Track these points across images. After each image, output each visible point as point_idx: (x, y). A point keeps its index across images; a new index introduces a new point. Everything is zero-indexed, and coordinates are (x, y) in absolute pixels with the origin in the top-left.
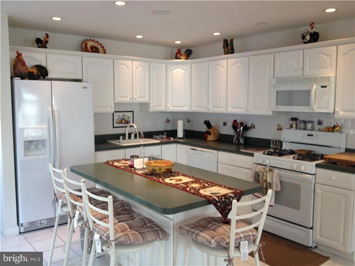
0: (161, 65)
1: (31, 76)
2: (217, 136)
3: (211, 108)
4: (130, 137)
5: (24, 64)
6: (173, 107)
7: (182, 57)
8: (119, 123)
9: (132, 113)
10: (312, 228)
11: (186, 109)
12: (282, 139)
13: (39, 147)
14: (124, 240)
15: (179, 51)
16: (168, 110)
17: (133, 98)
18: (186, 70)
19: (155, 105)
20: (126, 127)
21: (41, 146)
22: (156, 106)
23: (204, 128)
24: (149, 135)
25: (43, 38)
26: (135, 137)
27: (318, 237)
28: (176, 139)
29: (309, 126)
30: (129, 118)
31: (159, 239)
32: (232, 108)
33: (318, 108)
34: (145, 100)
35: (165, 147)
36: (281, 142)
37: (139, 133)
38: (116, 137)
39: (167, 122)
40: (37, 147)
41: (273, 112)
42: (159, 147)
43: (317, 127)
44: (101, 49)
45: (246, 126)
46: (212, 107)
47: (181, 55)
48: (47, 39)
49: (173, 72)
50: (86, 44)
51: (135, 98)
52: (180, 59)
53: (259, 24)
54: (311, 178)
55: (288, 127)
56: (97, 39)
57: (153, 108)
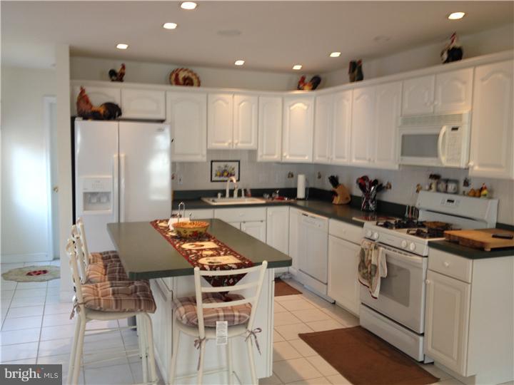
0: (276, 99)
1: (96, 116)
2: (347, 198)
3: (334, 159)
4: (231, 194)
5: (87, 102)
6: (291, 155)
7: (306, 87)
8: (220, 176)
9: (238, 163)
10: (423, 335)
11: (307, 159)
12: (417, 206)
13: (102, 201)
14: (93, 304)
15: (303, 79)
16: (284, 160)
17: (233, 142)
18: (308, 106)
19: (265, 152)
20: (226, 181)
21: (104, 200)
22: (267, 155)
23: (329, 187)
24: (257, 193)
25: (118, 70)
26: (239, 195)
27: (430, 348)
28: (292, 200)
29: (451, 187)
30: (233, 169)
31: (139, 310)
32: (357, 158)
33: (447, 160)
34: (252, 146)
35: (271, 210)
36: (417, 210)
37: (245, 190)
38: (213, 194)
39: (289, 177)
40: (99, 201)
41: (400, 165)
42: (263, 209)
43: (462, 188)
44: (195, 81)
45: (381, 185)
46: (337, 157)
47: (304, 85)
48: (123, 71)
49: (292, 108)
50: (177, 75)
51: (237, 144)
52: (303, 89)
53: (377, 39)
54: (421, 262)
55: (427, 187)
56: (190, 68)
57: (262, 157)
